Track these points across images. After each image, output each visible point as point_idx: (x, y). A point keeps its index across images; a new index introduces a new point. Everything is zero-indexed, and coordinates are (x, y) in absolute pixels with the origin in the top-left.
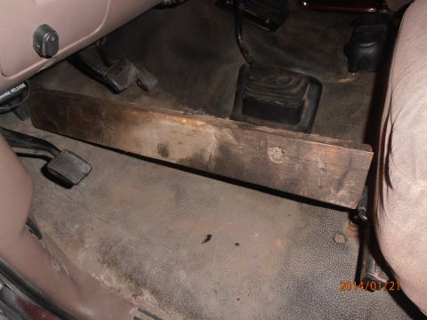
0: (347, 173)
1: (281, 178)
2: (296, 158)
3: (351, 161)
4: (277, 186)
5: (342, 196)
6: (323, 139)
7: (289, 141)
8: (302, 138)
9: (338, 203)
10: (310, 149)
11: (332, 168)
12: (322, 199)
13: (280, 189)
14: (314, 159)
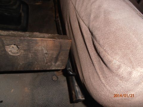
0: (59, 53)
1: (21, 64)
2: (28, 50)
3: (61, 47)
4: (19, 69)
5: (58, 64)
6: (42, 35)
7: (21, 40)
8: (30, 36)
9: (57, 69)
10: (37, 43)
11: (51, 52)
12: (48, 69)
13: (22, 70)
14: (40, 49)
